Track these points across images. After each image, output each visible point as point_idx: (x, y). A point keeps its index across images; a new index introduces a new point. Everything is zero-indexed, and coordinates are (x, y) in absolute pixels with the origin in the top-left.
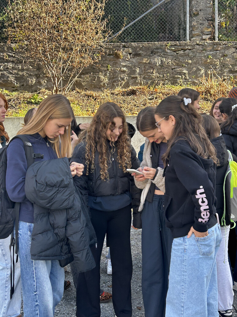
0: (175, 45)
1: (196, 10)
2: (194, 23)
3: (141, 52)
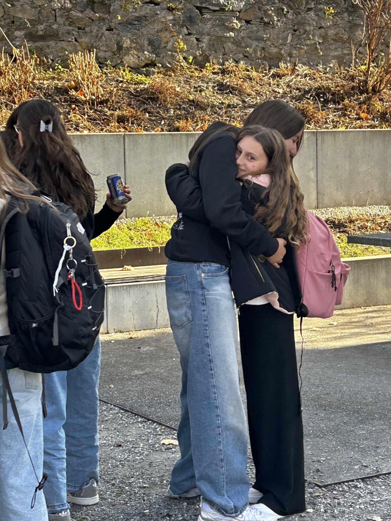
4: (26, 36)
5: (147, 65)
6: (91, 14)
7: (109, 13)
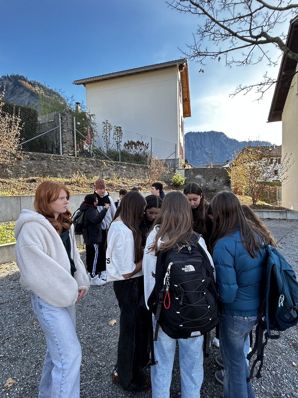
0: (55, 156)
1: (65, 140)
2: (64, 147)
3: (35, 158)
4: (84, 172)
5: (108, 178)
6: (97, 168)
7: (100, 168)
